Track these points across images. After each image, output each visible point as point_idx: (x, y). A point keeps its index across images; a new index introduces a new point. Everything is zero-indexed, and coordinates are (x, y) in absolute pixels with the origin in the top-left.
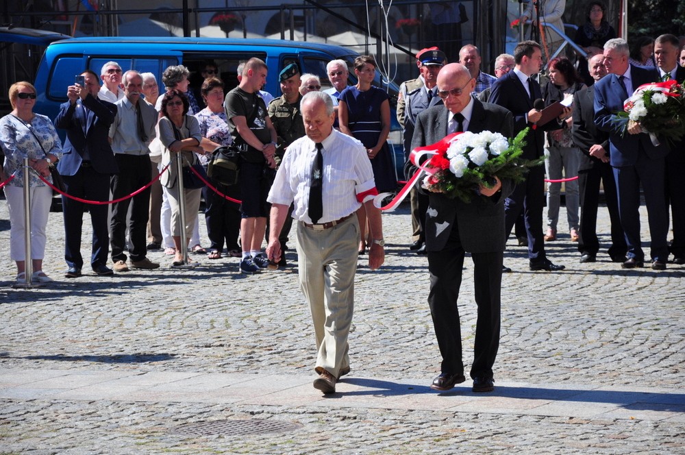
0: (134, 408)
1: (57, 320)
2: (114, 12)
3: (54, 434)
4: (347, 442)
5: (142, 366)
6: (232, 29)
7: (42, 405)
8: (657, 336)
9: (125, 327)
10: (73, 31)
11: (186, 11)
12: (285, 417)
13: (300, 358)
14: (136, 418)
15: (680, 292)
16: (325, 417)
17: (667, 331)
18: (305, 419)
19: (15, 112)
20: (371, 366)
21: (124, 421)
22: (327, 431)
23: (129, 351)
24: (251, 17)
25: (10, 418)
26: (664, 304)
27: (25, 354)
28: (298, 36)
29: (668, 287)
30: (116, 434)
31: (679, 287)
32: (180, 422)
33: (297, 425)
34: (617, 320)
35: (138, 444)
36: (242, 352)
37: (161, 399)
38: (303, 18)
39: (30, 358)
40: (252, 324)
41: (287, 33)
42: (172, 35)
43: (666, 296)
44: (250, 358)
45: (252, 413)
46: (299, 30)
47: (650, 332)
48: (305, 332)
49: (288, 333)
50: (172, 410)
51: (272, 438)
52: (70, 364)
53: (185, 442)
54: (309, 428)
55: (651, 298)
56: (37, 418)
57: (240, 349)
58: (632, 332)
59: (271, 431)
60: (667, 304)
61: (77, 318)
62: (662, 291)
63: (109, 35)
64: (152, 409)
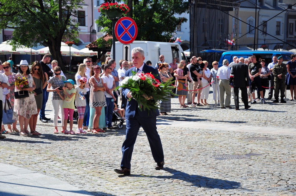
0: (238, 133)
1: (222, 113)
2: (238, 45)
3: (220, 138)
4: (288, 143)
5: (240, 124)
6: (265, 49)
7: (218, 131)
9: (237, 115)
10: (229, 50)
11: (255, 45)
12: (273, 137)
13: (277, 124)
14: (238, 135)
16: (283, 137)
18: (278, 138)
19: (214, 68)
20: (295, 126)
21: (236, 136)
22: (283, 140)
23: (237, 120)
24: (270, 46)
25: (211, 134)
27: (215, 120)
28: (281, 50)
30: (234, 139)
32: (248, 137)
33: (276, 139)
35: (239, 141)
36: (264, 122)
37: (244, 132)
38: (283, 46)
39: (216, 121)
40: (266, 115)
41: (278, 50)
42: (251, 50)
44: (265, 123)
45: (265, 136)
46: (282, 49)
48: (279, 118)
49: (275, 118)
50: (247, 134)
51: (270, 141)
52: (224, 123)
53: (249, 141)
54: (279, 139)
56: (217, 134)
57: (263, 121)
59: (270, 140)
61: (226, 113)
63: (237, 50)
64: (242, 133)
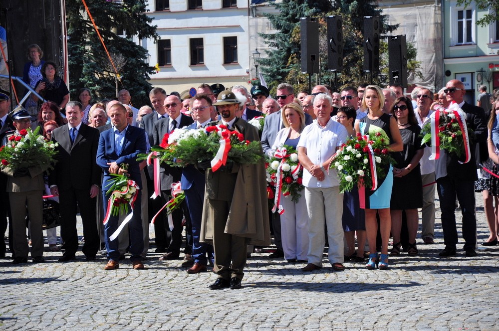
8: (149, 317)
15: (152, 281)
17: (155, 313)
26: (144, 291)
29: (140, 278)
31: (149, 278)
34: (113, 305)
43: (143, 285)
47: (142, 314)
55: (133, 288)
58: (129, 315)
60: (146, 291)
62: (138, 280)
